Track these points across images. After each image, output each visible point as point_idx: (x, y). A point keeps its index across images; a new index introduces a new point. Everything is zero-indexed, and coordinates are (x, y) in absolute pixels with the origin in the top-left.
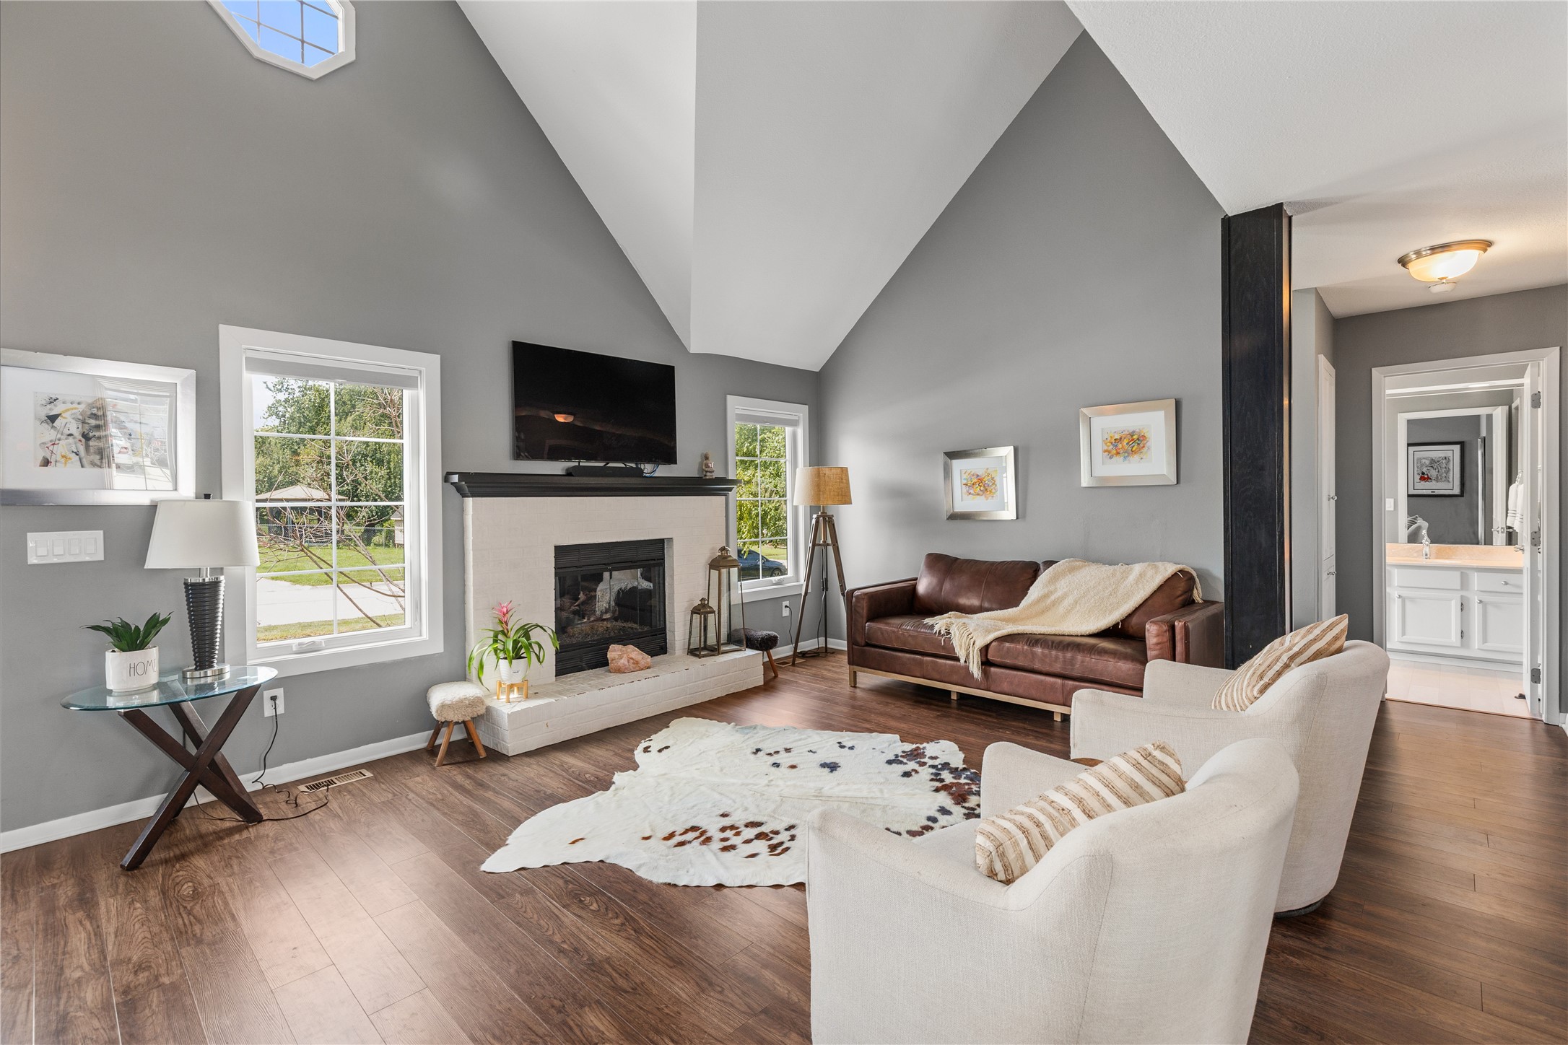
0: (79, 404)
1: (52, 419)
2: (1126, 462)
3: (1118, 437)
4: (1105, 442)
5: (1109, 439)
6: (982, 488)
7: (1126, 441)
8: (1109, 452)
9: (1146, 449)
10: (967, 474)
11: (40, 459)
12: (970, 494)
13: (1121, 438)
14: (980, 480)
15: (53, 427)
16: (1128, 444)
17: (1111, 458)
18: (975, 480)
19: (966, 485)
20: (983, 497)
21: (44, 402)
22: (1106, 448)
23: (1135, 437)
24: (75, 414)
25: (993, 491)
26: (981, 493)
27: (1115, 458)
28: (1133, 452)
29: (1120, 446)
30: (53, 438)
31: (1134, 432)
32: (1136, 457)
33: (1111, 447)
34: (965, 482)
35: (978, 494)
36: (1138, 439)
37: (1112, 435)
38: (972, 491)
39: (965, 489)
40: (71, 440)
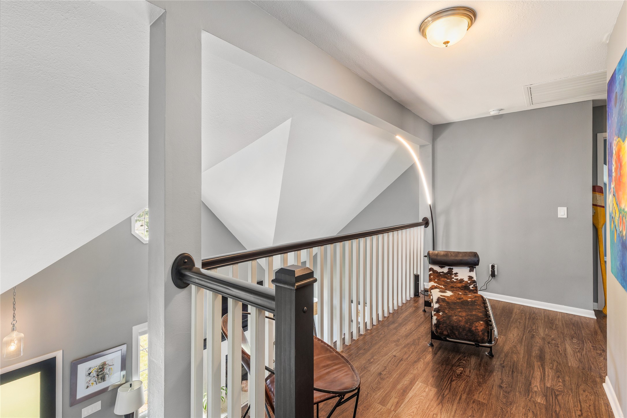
0: (96, 367)
1: (89, 374)
11: (86, 386)
15: (90, 376)
21: (88, 370)
24: (95, 370)
30: (89, 379)
40: (94, 378)
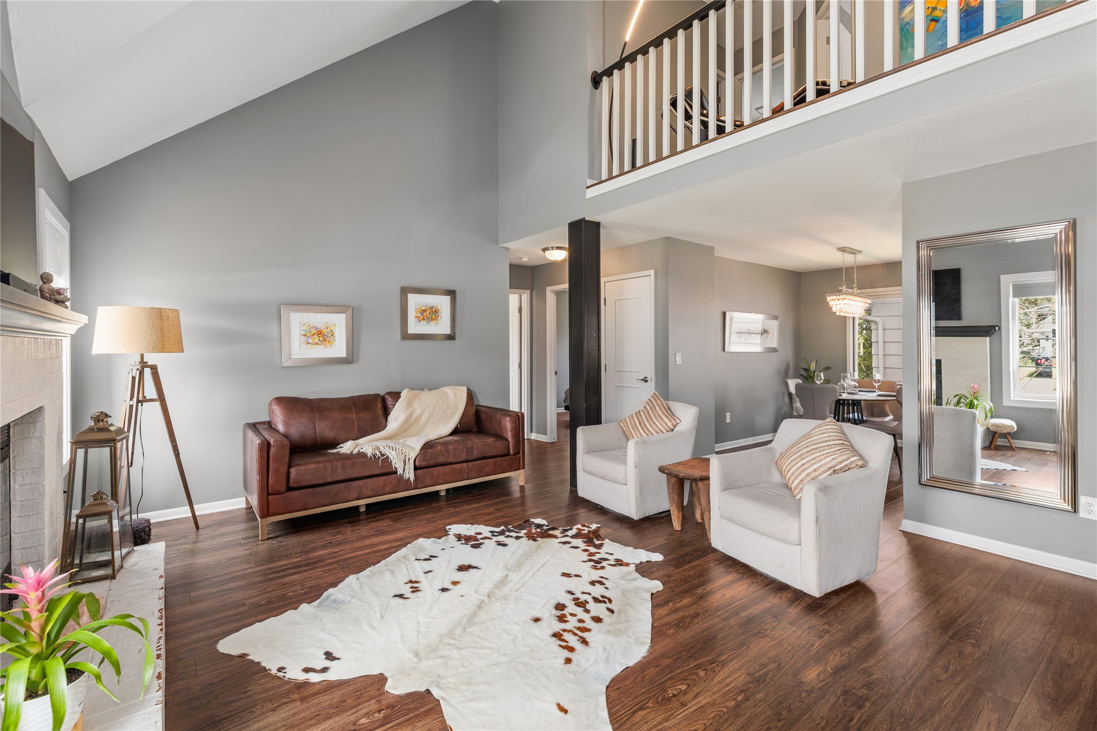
2: (428, 325)
3: (424, 309)
4: (416, 311)
5: (419, 309)
6: (321, 339)
7: (428, 312)
8: (419, 318)
9: (439, 317)
10: (306, 326)
12: (308, 343)
13: (425, 310)
14: (320, 333)
16: (429, 313)
17: (419, 321)
18: (314, 332)
19: (305, 335)
20: (322, 346)
22: (417, 315)
23: (434, 310)
25: (332, 341)
26: (320, 343)
27: (422, 322)
28: (433, 319)
29: (425, 314)
31: (433, 307)
32: (434, 322)
33: (420, 315)
34: (304, 333)
35: (317, 344)
36: (435, 311)
37: (420, 307)
38: (310, 341)
39: (303, 339)
